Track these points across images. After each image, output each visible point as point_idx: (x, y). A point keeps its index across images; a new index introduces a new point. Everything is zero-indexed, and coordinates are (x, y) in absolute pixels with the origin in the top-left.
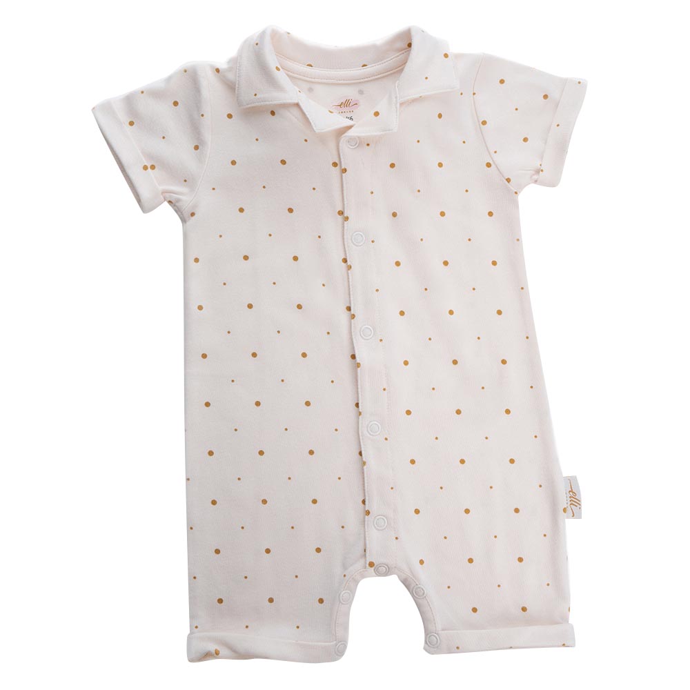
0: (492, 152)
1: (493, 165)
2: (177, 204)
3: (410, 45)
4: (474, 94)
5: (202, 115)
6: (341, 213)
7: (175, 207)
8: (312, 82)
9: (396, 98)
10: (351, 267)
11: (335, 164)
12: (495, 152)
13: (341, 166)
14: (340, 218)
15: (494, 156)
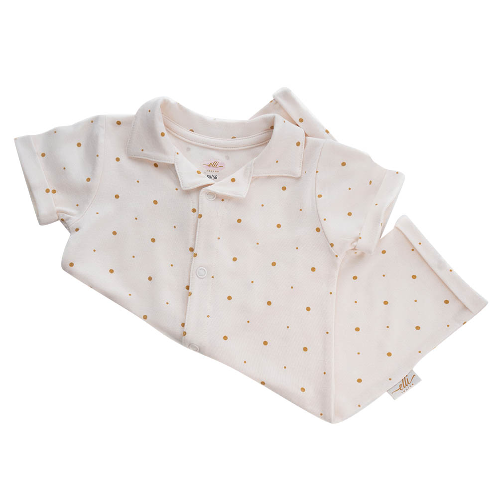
0: (322, 219)
1: (321, 230)
2: (67, 222)
3: (272, 128)
4: (317, 172)
5: (98, 156)
6: (192, 250)
7: (66, 225)
8: (190, 143)
9: (251, 173)
10: (191, 294)
11: (194, 211)
12: (325, 220)
13: (198, 213)
14: (190, 254)
15: (324, 223)
